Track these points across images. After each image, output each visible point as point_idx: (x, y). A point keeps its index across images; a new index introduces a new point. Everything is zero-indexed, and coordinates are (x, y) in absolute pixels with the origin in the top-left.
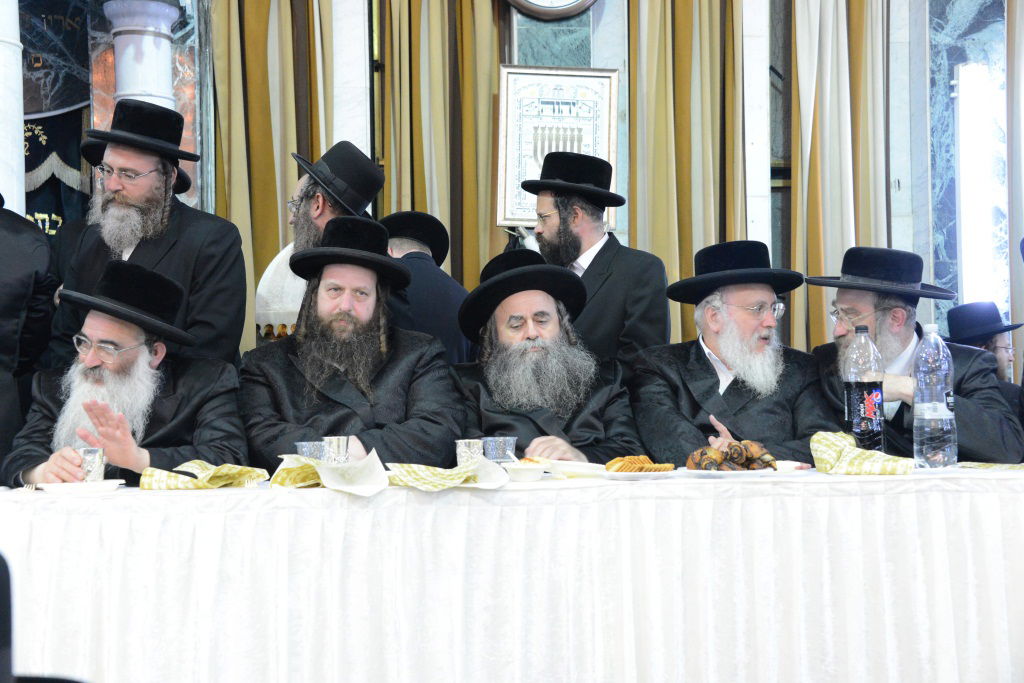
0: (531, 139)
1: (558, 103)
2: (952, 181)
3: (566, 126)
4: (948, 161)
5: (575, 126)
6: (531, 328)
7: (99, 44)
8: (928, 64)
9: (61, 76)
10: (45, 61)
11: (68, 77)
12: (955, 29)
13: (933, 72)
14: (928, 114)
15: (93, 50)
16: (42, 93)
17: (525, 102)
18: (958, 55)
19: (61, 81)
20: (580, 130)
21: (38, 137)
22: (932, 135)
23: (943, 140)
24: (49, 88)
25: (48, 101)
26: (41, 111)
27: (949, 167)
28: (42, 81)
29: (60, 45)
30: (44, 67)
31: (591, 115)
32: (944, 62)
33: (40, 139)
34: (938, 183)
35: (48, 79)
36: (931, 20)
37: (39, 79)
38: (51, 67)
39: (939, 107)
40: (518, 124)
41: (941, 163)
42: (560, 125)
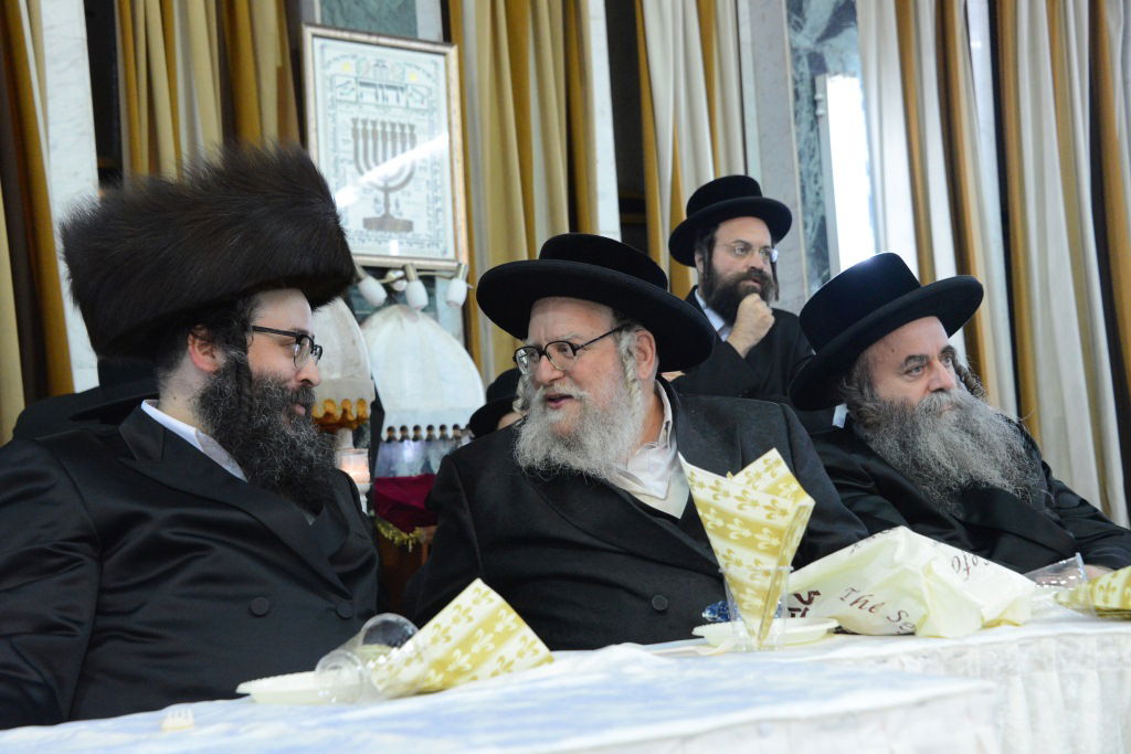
0: (349, 136)
1: (381, 86)
2: (823, 219)
3: (394, 120)
4: (818, 194)
5: (403, 121)
8: (790, 72)
12: (813, 30)
13: (796, 82)
14: (794, 135)
17: (340, 81)
18: (818, 65)
20: (412, 127)
22: (800, 161)
23: (811, 167)
27: (819, 203)
31: (425, 106)
32: (805, 69)
34: (810, 221)
36: (789, 18)
39: (805, 126)
40: (332, 112)
41: (810, 197)
42: (386, 119)
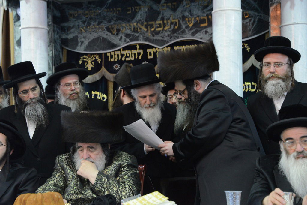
7: (274, 3)
9: (256, 20)
10: (250, 14)
11: (260, 21)
15: (271, 6)
16: (248, 29)
19: (256, 22)
21: (246, 48)
24: (251, 26)
25: (251, 32)
26: (247, 37)
28: (248, 24)
29: (256, 6)
30: (249, 17)
33: (247, 49)
35: (251, 22)
37: (247, 23)
38: (252, 17)
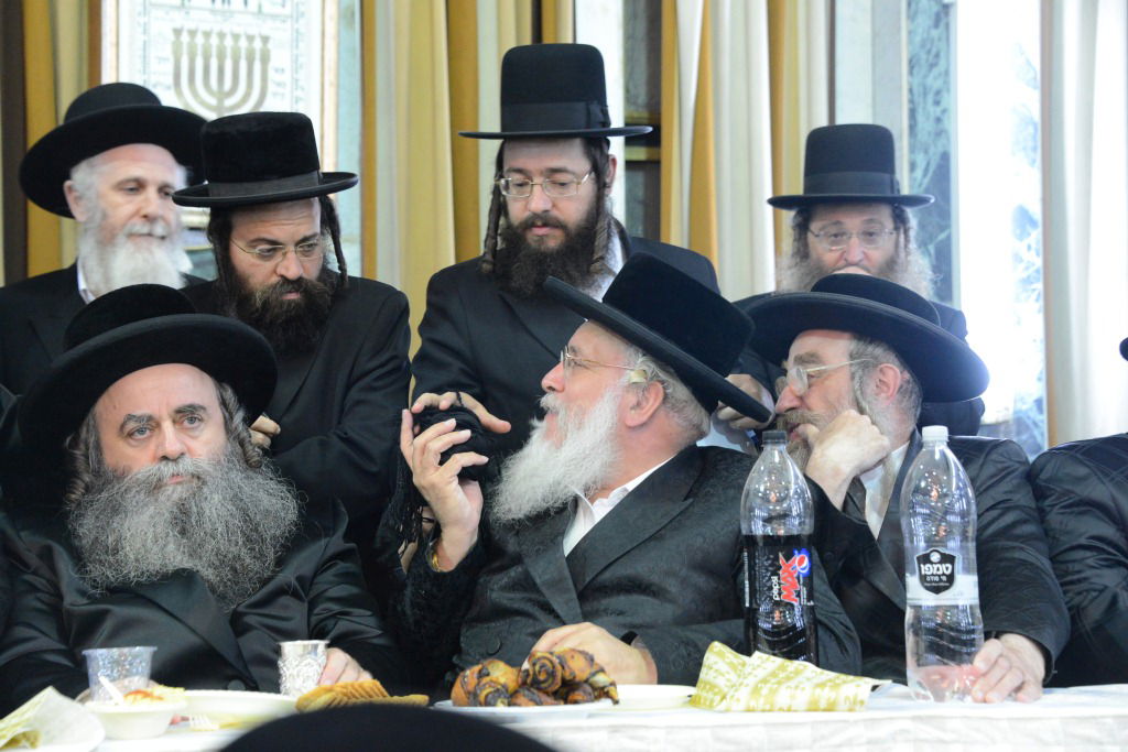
0: (168, 52)
2: (945, 158)
3: (237, 30)
4: (938, 120)
5: (253, 31)
6: (171, 438)
14: (904, 33)
20: (265, 40)
22: (911, 72)
23: (930, 81)
27: (941, 131)
31: (287, 10)
34: (921, 164)
39: (924, 21)
40: (142, 20)
41: (925, 125)
42: (227, 28)
